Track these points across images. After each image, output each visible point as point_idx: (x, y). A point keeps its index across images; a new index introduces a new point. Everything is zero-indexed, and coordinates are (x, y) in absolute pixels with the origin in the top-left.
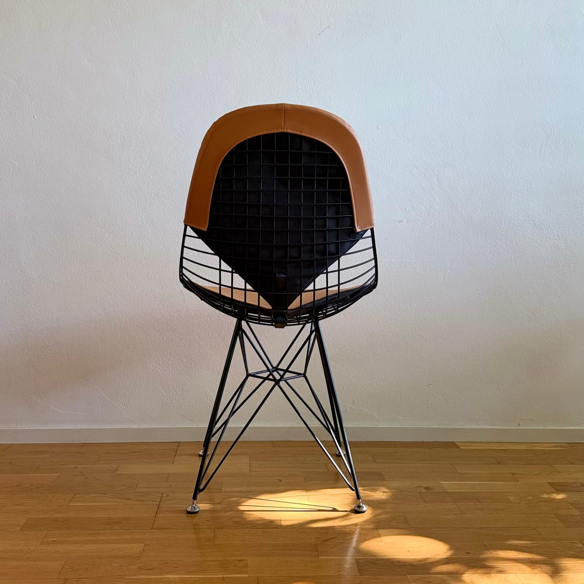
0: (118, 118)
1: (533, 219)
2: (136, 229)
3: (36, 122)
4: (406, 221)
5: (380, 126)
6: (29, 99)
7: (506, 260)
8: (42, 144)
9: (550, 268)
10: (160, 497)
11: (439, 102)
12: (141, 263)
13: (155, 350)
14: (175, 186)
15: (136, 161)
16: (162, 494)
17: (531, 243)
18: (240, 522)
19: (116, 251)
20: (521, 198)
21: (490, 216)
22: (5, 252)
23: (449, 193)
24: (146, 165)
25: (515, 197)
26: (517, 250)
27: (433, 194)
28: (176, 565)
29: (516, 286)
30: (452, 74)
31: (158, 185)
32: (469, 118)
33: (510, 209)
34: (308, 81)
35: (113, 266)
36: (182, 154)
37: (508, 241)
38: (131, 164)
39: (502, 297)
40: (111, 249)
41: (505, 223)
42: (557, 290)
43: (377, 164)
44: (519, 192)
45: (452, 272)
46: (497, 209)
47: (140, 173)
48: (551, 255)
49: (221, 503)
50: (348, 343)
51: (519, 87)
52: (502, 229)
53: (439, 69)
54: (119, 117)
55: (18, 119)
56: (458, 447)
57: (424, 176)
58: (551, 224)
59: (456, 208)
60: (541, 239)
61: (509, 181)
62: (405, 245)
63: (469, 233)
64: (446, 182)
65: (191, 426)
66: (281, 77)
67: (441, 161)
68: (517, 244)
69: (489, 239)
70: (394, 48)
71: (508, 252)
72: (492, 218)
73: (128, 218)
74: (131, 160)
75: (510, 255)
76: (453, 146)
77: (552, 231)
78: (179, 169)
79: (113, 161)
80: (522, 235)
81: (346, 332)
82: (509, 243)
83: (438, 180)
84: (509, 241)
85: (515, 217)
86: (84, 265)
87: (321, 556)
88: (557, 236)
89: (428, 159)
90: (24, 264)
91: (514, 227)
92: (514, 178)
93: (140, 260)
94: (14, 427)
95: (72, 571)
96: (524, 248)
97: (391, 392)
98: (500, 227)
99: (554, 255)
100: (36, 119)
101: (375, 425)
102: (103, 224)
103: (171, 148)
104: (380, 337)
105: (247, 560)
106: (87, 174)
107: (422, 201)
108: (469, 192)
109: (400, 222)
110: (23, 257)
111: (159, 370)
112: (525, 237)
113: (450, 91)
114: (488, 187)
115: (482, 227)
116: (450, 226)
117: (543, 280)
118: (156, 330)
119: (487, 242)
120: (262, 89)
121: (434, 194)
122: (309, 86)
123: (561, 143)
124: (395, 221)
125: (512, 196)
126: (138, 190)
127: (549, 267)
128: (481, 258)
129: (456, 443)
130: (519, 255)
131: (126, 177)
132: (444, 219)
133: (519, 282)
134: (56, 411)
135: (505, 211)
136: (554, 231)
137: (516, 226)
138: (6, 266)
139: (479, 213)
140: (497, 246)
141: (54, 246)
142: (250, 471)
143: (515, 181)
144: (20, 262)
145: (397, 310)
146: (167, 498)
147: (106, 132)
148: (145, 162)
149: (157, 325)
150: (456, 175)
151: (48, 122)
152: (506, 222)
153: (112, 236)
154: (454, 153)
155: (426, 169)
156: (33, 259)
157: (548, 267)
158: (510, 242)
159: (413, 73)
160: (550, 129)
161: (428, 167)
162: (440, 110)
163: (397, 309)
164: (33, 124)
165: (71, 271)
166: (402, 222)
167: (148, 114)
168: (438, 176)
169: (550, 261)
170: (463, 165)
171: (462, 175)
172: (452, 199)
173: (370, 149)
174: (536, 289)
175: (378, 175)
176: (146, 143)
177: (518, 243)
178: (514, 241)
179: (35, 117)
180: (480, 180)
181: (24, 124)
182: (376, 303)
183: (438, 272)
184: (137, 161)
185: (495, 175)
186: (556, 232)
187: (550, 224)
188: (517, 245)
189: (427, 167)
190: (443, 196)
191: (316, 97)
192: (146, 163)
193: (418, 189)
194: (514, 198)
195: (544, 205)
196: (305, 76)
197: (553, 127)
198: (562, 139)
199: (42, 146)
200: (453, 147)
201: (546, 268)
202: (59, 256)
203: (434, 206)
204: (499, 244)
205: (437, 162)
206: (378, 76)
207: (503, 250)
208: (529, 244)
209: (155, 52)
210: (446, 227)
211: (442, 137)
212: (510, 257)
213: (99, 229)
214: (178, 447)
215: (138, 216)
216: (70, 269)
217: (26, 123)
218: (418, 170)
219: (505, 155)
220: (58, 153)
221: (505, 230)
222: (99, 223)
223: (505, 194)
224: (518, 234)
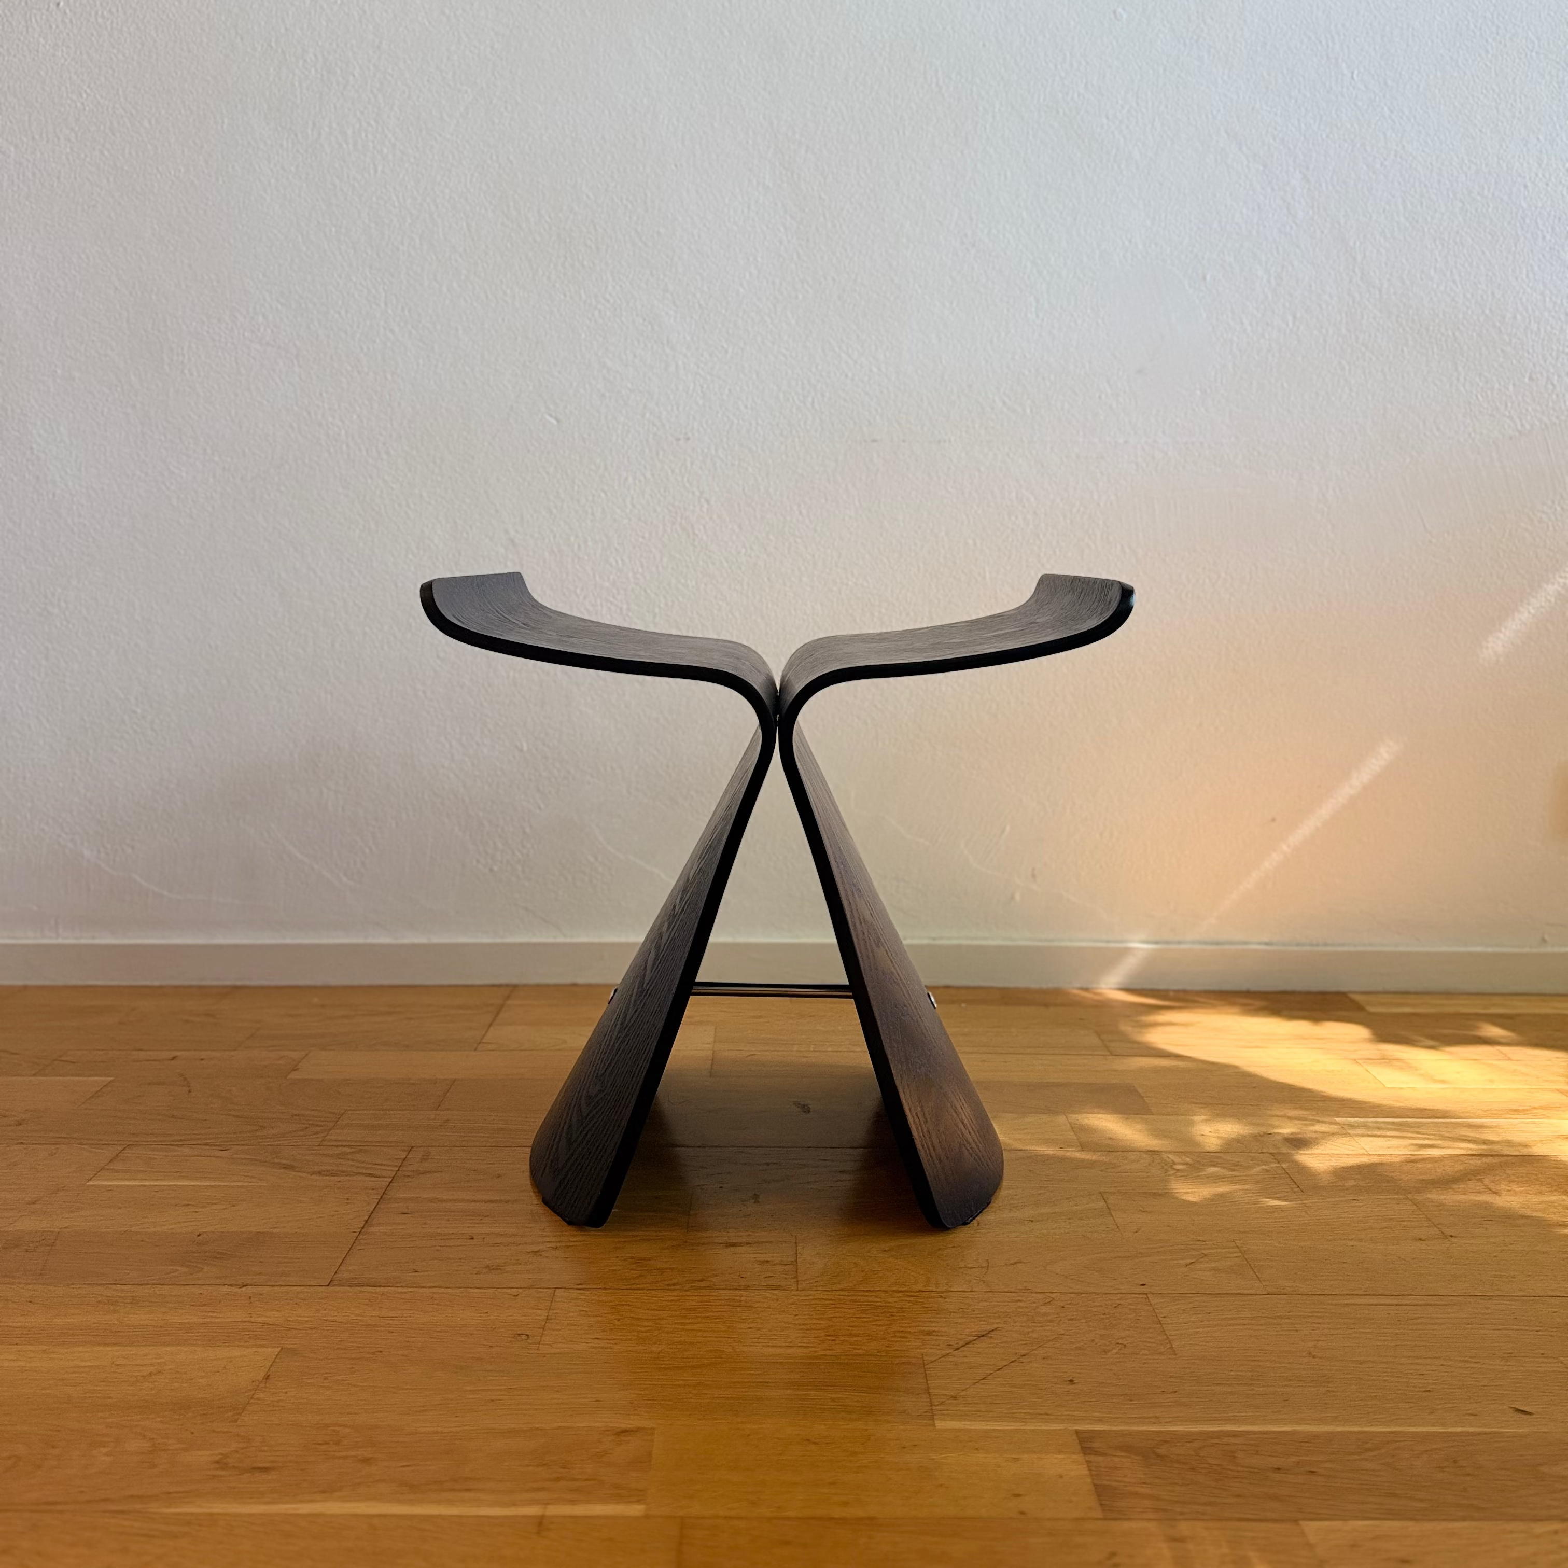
2: (368, 349)
3: (63, 22)
5: (1124, 9)
7: (1517, 434)
8: (85, 88)
12: (388, 453)
14: (482, 210)
16: (408, 1152)
19: (309, 413)
21: (1469, 296)
23: (1342, 222)
25: (1548, 237)
26: (1551, 404)
27: (1291, 227)
29: (1544, 516)
31: (433, 209)
33: (1531, 275)
35: (303, 461)
37: (1524, 377)
38: (348, 146)
39: (1501, 553)
40: (295, 408)
41: (1515, 318)
43: (1112, 133)
44: (1560, 219)
45: (1348, 473)
46: (1490, 274)
47: (376, 171)
52: (1507, 338)
55: (12, 14)
56: (1360, 1008)
57: (1261, 168)
59: (1362, 273)
61: (1529, 184)
62: (1198, 392)
63: (1402, 351)
64: (1330, 188)
65: (550, 940)
67: (1315, 121)
68: (1553, 384)
69: (1464, 368)
71: (1524, 411)
72: (1473, 301)
73: (343, 312)
74: (350, 132)
75: (1529, 418)
76: (1356, 72)
78: (494, 157)
79: (296, 135)
82: (1526, 380)
83: (1308, 181)
84: (1527, 375)
85: (1548, 299)
86: (216, 459)
87: (945, 1417)
89: (1276, 114)
91: (1542, 330)
93: (384, 444)
98: (1500, 331)
100: (65, 13)
101: (1102, 942)
102: (270, 331)
106: (217, 180)
107: (1255, 249)
108: (1403, 221)
109: (1185, 318)
114: (1463, 203)
115: (1443, 330)
116: (1344, 330)
118: (438, 657)
119: (1458, 380)
121: (1294, 226)
124: (1169, 316)
126: (373, 225)
128: (1438, 429)
129: (1353, 995)
130: (1557, 418)
132: (1325, 307)
133: (1553, 502)
134: (154, 891)
135: (1517, 279)
137: (1549, 328)
139: (1435, 286)
140: (1489, 393)
143: (1547, 185)
146: (421, 1167)
147: (271, 47)
148: (390, 136)
150: (1365, 167)
152: (1519, 317)
153: (296, 368)
154: (1356, 96)
155: (1269, 148)
158: (1531, 378)
161: (1274, 140)
164: (57, 27)
168: (1308, 168)
170: (1385, 134)
171: (1382, 164)
172: (1351, 243)
173: (1093, 85)
177: (1555, 382)
178: (1541, 374)
179: (62, 4)
180: (1439, 182)
181: (30, 30)
183: (1305, 476)
184: (366, 136)
185: (1487, 165)
188: (1550, 387)
189: (1272, 141)
190: (1322, 232)
193: (1245, 211)
194: (1544, 238)
199: (85, 96)
200: (1355, 76)
204: (1497, 386)
205: (1303, 126)
207: (1506, 406)
211: (1320, 42)
212: (1528, 427)
214: (505, 1000)
217: (35, 26)
218: (1244, 149)
219: (1518, 100)
220: (131, 114)
221: (1514, 341)
222: (259, 330)
223: (1518, 224)
224: (1554, 354)
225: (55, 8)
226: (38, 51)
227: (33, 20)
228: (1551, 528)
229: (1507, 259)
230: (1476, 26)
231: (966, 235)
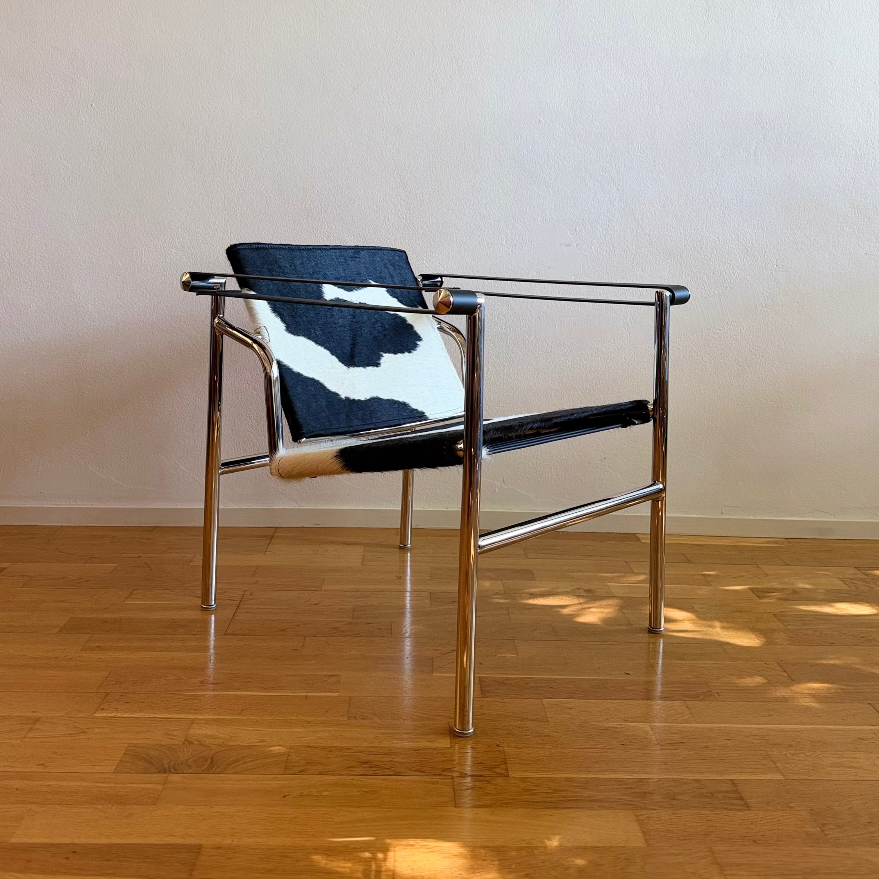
0: (200, 107)
1: (744, 244)
3: (94, 112)
4: (576, 245)
5: (543, 119)
6: (86, 82)
7: (708, 296)
8: (102, 140)
9: (766, 308)
10: (242, 596)
11: (621, 87)
13: (247, 409)
14: (273, 196)
15: (223, 163)
16: (245, 592)
17: (741, 274)
18: (338, 628)
20: (729, 215)
21: (687, 239)
22: (54, 280)
23: (633, 208)
24: (236, 168)
25: (721, 215)
26: (722, 284)
27: (612, 210)
28: (249, 680)
29: (720, 331)
30: (639, 50)
31: (252, 195)
32: (661, 110)
33: (713, 230)
34: (448, 59)
35: (193, 299)
36: (283, 154)
37: (711, 273)
38: (216, 168)
39: (701, 346)
41: (707, 248)
42: (774, 337)
43: (538, 169)
45: (636, 312)
46: (696, 230)
48: (767, 290)
49: (318, 604)
50: (498, 403)
51: (728, 68)
52: (703, 256)
53: (622, 44)
54: (202, 106)
55: (71, 108)
56: (639, 540)
57: (600, 185)
58: (768, 250)
59: (642, 228)
60: (754, 269)
61: (713, 193)
62: (573, 276)
63: (659, 261)
64: (628, 193)
65: (293, 507)
66: (413, 54)
67: (622, 166)
68: (723, 276)
69: (685, 268)
70: (562, 15)
71: (711, 287)
72: (689, 241)
74: (217, 162)
75: (713, 290)
76: (640, 145)
77: (769, 259)
78: (279, 174)
79: (194, 163)
80: (729, 264)
81: (496, 389)
82: (712, 274)
83: (619, 190)
84: (712, 273)
87: (437, 672)
88: (775, 266)
89: (606, 163)
90: (79, 295)
91: (718, 253)
92: (719, 189)
94: (66, 505)
95: (116, 684)
96: (732, 281)
97: (553, 467)
98: (701, 253)
99: (771, 290)
100: (95, 108)
101: (532, 510)
102: (180, 245)
103: (269, 146)
104: (540, 396)
105: (340, 676)
106: (159, 180)
107: (597, 218)
108: (659, 207)
109: (568, 245)
110: (77, 287)
111: (252, 435)
112: (733, 267)
113: (636, 73)
114: (685, 200)
115: (676, 253)
116: (634, 252)
117: (756, 324)
118: (248, 383)
119: (682, 273)
120: (388, 70)
121: (613, 209)
122: (450, 65)
123: (783, 143)
124: (561, 244)
125: (717, 213)
126: (226, 201)
127: (765, 306)
129: (637, 535)
130: (725, 290)
131: (210, 184)
132: (626, 242)
133: (724, 325)
134: (120, 484)
135: (707, 232)
136: (772, 259)
137: (721, 252)
138: (56, 298)
139: (673, 234)
140: (696, 279)
141: (117, 273)
142: (362, 565)
143: (720, 193)
144: (74, 292)
145: (562, 361)
146: (250, 597)
147: (184, 126)
148: (234, 164)
149: (250, 377)
150: (643, 185)
151: (109, 112)
153: (191, 261)
154: (640, 156)
155: (603, 177)
156: (90, 289)
157: (763, 307)
158: (713, 273)
159: (587, 48)
160: (768, 124)
161: (605, 173)
162: (623, 99)
163: (563, 359)
164: (91, 114)
165: (139, 305)
166: (570, 245)
167: (239, 102)
168: (619, 185)
169: (766, 299)
170: (652, 172)
171: (650, 184)
172: (637, 216)
173: (530, 150)
174: (747, 335)
175: (539, 183)
176: (236, 140)
178: (718, 271)
179: (93, 105)
180: (674, 191)
181: (79, 115)
182: (534, 352)
183: (618, 313)
185: (695, 184)
186: (775, 261)
187: (766, 250)
188: (722, 277)
189: (604, 174)
190: (625, 212)
191: (458, 80)
192: (236, 166)
193: (593, 202)
194: (719, 215)
195: (760, 225)
196: (444, 52)
197: (772, 121)
198: (784, 137)
199: (102, 144)
200: (639, 147)
201: (761, 308)
202: (123, 286)
203: (613, 226)
204: (699, 276)
205: (617, 168)
206: (541, 53)
207: (703, 285)
208: (738, 275)
209: (248, 21)
210: (629, 253)
211: (625, 133)
212: (712, 294)
213: (175, 251)
214: (274, 534)
215: (225, 235)
216: (138, 303)
217: (82, 114)
218: (593, 177)
219: (708, 158)
220: (122, 152)
221: (706, 258)
222: (175, 244)
223: (708, 209)
224: (723, 263)
225: (90, 106)
226: (82, 124)
227: (81, 111)
228: (723, 336)
229: (703, 223)
230: (690, 127)
231: (477, 210)
